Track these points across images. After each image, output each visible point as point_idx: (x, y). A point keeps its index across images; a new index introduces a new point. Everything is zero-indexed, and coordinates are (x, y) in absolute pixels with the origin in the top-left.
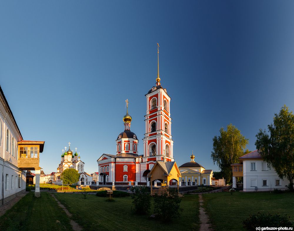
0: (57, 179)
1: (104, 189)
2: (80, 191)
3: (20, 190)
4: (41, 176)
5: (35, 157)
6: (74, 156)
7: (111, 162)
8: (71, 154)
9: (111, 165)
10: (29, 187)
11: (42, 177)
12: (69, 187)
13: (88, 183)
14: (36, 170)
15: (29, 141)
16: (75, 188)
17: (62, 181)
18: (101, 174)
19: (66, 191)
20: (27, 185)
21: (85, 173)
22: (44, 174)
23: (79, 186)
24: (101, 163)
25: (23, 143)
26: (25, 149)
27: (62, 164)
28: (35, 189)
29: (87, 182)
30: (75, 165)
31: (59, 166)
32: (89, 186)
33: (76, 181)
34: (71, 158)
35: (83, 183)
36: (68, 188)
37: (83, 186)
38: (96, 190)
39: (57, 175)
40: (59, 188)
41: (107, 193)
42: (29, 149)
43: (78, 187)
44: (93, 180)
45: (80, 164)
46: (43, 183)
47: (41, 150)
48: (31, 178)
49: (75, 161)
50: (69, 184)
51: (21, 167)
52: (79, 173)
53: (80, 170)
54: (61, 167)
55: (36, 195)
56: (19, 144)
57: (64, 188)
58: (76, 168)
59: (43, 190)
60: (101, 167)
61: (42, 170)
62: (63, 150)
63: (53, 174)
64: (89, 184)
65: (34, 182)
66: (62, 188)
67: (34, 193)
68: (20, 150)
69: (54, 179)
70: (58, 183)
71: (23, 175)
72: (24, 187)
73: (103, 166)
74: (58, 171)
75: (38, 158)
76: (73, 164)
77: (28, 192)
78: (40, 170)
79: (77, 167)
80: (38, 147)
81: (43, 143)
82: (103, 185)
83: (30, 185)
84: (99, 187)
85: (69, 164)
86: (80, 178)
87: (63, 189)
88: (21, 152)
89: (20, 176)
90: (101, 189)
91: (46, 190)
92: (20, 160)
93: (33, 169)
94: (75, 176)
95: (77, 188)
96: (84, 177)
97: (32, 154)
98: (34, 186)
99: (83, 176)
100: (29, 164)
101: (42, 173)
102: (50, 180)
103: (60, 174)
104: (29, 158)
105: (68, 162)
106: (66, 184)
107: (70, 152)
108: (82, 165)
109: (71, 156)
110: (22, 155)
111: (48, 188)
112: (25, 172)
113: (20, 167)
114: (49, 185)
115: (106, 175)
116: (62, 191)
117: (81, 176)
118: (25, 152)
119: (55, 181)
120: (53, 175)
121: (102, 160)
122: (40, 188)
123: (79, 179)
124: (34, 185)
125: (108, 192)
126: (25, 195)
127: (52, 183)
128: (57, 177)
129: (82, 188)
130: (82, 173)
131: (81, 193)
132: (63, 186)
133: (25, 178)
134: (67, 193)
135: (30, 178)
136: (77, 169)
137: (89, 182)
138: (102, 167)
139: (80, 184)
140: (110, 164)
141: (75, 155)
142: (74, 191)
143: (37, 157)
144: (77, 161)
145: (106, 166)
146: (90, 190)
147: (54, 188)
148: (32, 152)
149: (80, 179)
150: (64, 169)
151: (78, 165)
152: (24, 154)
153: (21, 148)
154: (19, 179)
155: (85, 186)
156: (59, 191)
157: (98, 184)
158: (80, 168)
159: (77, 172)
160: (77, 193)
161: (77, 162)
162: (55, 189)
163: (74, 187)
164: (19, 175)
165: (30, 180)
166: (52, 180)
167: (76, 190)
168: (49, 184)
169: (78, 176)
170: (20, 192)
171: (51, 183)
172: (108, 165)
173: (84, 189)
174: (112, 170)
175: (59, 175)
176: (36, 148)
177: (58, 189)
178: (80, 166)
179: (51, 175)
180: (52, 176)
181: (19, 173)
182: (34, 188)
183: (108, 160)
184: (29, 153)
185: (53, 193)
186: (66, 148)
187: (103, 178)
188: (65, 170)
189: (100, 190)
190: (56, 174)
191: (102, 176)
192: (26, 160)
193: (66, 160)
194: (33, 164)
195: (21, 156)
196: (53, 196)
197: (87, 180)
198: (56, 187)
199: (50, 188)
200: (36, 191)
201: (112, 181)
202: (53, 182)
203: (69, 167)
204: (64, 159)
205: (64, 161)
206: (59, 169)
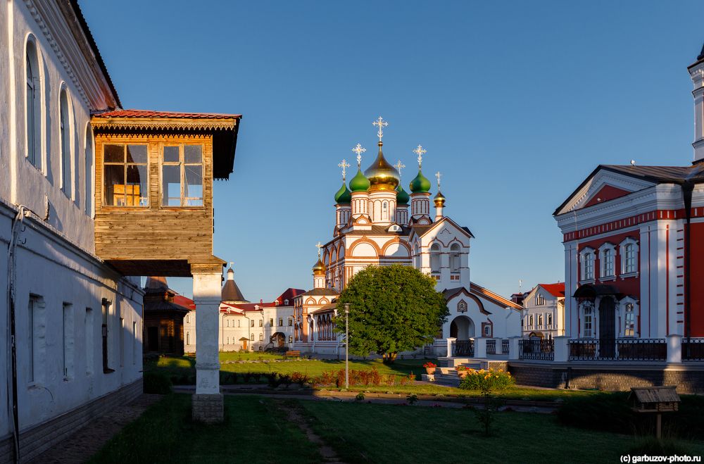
0: (316, 329)
1: (604, 383)
2: (451, 391)
3: (110, 385)
4: (224, 310)
5: (187, 204)
6: (409, 192)
7: (655, 216)
8: (392, 182)
9: (652, 234)
10: (162, 368)
11: (231, 318)
12: (384, 372)
13: (498, 350)
14: (196, 276)
15: (151, 116)
16: (419, 378)
17: (343, 338)
18: (585, 293)
19: (369, 393)
20: (149, 360)
21: (476, 292)
22: (240, 298)
23: (446, 364)
24: (577, 222)
25: (120, 122)
26: (130, 159)
27: (342, 244)
28: (194, 382)
29: (491, 344)
30: (418, 247)
31: (320, 252)
32: (503, 363)
33: (421, 339)
34: (393, 205)
35: (464, 349)
36: (376, 374)
37: (466, 366)
38: (549, 391)
39: (311, 305)
40: (326, 377)
41: (639, 404)
42: (154, 155)
43: (437, 373)
44: (529, 329)
45: (447, 239)
46: (237, 350)
47: (223, 167)
48: (171, 324)
49: (415, 221)
50: (381, 352)
51: (115, 257)
52: (438, 288)
53: (446, 273)
54: (334, 256)
55: (198, 412)
56: (99, 131)
57: (354, 378)
58: (419, 262)
59: (238, 387)
60: (581, 247)
61: (230, 277)
62: (344, 165)
63: (290, 298)
64: (506, 351)
65: (190, 346)
66: (342, 373)
67: (191, 400)
68: (103, 163)
69: (299, 327)
70: (320, 351)
71: (125, 305)
72: (133, 371)
73: (595, 246)
74: (320, 283)
75: (208, 204)
76: (406, 239)
77: (156, 397)
78: (218, 276)
79: (426, 260)
80: (206, 145)
81: (230, 124)
82: (597, 361)
83: (164, 361)
84: (573, 374)
85: (381, 240)
86: (450, 319)
87: (347, 383)
88: (113, 175)
89: (111, 309)
90: (587, 381)
91: (254, 387)
92: (108, 219)
93: (182, 269)
94: (418, 310)
95: (431, 377)
96: (473, 312)
97: (170, 185)
98: (185, 364)
99: (462, 306)
100: (155, 238)
101: (231, 292)
102: (274, 330)
103: (330, 298)
104: (154, 205)
105: (378, 231)
106: (367, 355)
107: (383, 175)
108: (454, 247)
109: (393, 195)
110: (118, 189)
111: (264, 375)
112: (135, 287)
113: (108, 257)
114: (273, 358)
115: (620, 297)
116: (346, 392)
117: (452, 305)
118: (135, 177)
119: (304, 338)
120: (291, 304)
121: (591, 203)
122: (222, 373)
123: (440, 324)
124: (186, 358)
125: (643, 398)
126: (141, 411)
127: (287, 349)
128: (315, 314)
129: (464, 373)
130: (456, 292)
131: (460, 406)
132: (347, 365)
133: (140, 321)
134: (369, 402)
135: (163, 322)
136: (426, 270)
137: (505, 343)
138: (587, 250)
139: (449, 355)
140: (643, 229)
141: (417, 188)
142: (413, 392)
143: (201, 204)
144: (424, 222)
145: (616, 242)
146: (513, 388)
147: (296, 375)
148: (171, 175)
149: (446, 328)
150: (355, 269)
151: (435, 247)
152: (128, 189)
153: (112, 153)
154: (104, 326)
155: (478, 367)
156: (323, 393)
157: (562, 355)
158: (445, 259)
159: (427, 283)
160: (433, 404)
161: (424, 230)
162: (305, 380)
163: (413, 368)
164: (106, 303)
165: (162, 332)
166: (289, 331)
167: (427, 387)
168: (269, 355)
169: (437, 308)
170: (111, 394)
171: (283, 350)
172: (635, 236)
173: (471, 382)
174: (661, 263)
175: (324, 302)
176: (193, 155)
177: (323, 380)
178: (443, 250)
179: (282, 304)
180: (289, 312)
181: (103, 290)
182: (188, 377)
183: (635, 202)
184: (154, 181)
185: (290, 404)
186: (359, 149)
187: (595, 315)
188: (360, 273)
189: (576, 387)
190: (305, 298)
191: (586, 303)
192: (140, 217)
193: (362, 221)
194: (179, 242)
195: (109, 194)
196: (294, 416)
197: (486, 329)
198: (311, 369)
199: (274, 375)
200: (200, 390)
201: (660, 335)
202: (291, 346)
203: (378, 260)
204: (354, 213)
205: (352, 226)
206: (321, 270)
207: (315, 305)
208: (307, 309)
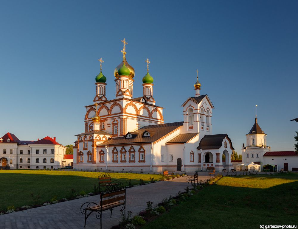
39: (98, 140)
45: (205, 107)
49: (148, 98)
74: (98, 127)
103: (107, 137)
175: (104, 139)
190: (95, 135)
193: (128, 93)
203: (136, 116)
204: (122, 88)
205: (123, 95)
206: (98, 119)
207: (100, 140)
208: (96, 142)
